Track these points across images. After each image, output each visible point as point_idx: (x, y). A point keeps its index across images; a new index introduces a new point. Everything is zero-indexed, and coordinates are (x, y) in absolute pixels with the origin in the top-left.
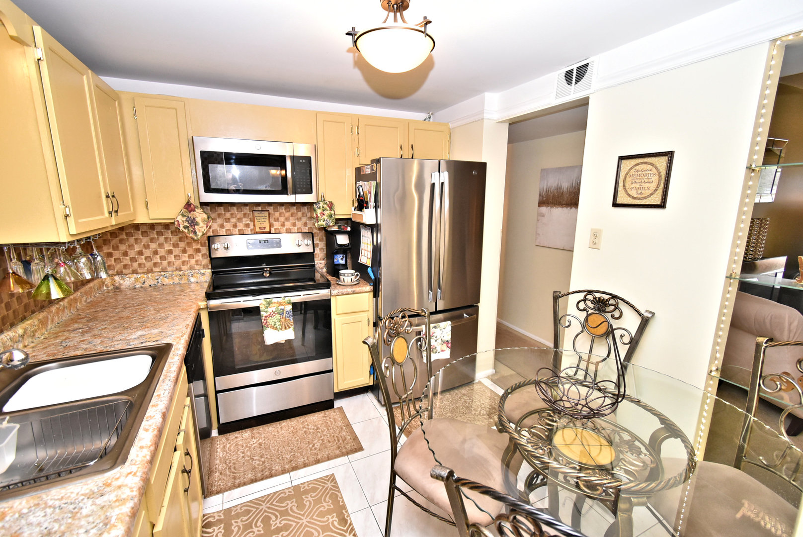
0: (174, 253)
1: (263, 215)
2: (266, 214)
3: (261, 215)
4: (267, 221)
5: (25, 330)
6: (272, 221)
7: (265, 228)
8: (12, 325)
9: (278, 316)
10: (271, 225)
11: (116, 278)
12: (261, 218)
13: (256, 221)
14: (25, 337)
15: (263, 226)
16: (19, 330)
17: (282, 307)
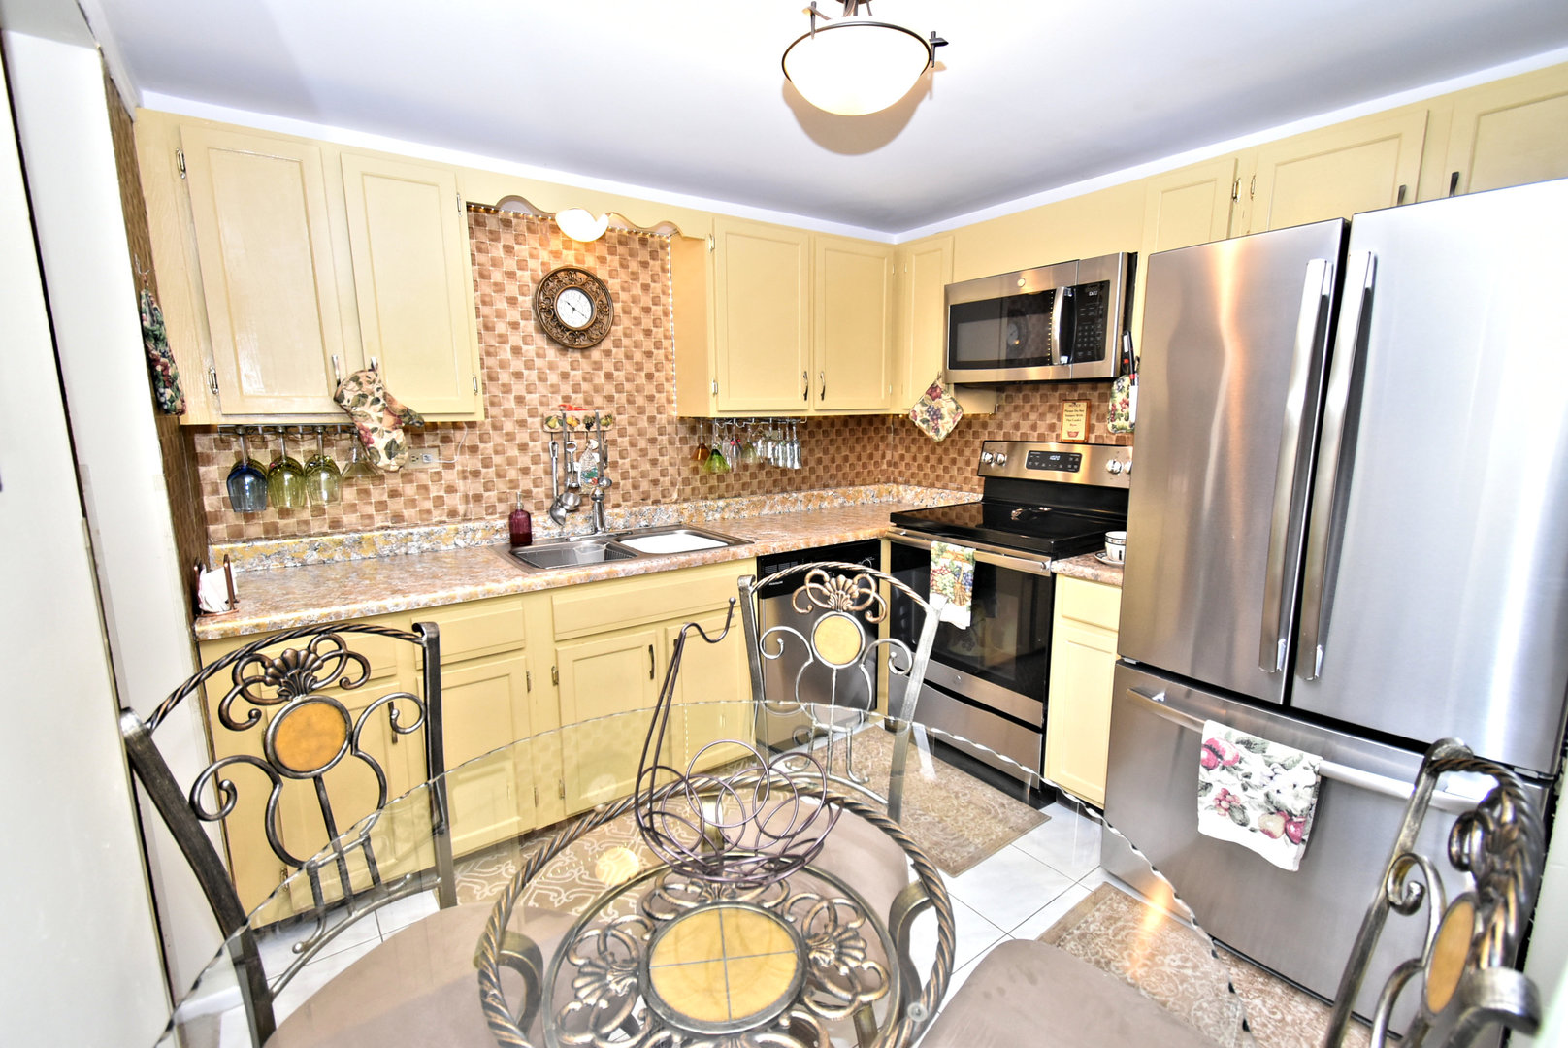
0: (958, 464)
1: (1078, 409)
2: (1083, 406)
3: (1074, 408)
4: (1083, 420)
5: (727, 505)
6: (1094, 421)
7: (1077, 433)
8: (720, 497)
9: (950, 576)
10: (1090, 428)
11: (901, 488)
12: (1074, 413)
13: (1065, 418)
14: (726, 510)
15: (1074, 429)
16: (721, 503)
17: (959, 564)
